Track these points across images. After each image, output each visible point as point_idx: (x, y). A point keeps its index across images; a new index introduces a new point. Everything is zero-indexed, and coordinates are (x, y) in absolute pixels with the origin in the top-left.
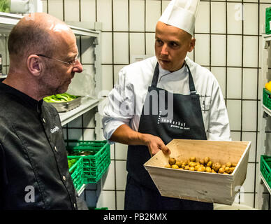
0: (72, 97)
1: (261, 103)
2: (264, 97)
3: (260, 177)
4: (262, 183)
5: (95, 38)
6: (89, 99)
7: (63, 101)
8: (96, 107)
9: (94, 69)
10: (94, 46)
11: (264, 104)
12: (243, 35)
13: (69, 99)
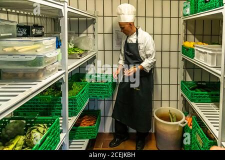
0: (83, 50)
1: (181, 53)
2: (183, 49)
3: (180, 92)
4: (182, 95)
5: (95, 19)
6: (91, 51)
7: (78, 53)
8: (95, 56)
9: (94, 36)
10: (94, 24)
11: (182, 53)
12: (170, 17)
13: (81, 52)
